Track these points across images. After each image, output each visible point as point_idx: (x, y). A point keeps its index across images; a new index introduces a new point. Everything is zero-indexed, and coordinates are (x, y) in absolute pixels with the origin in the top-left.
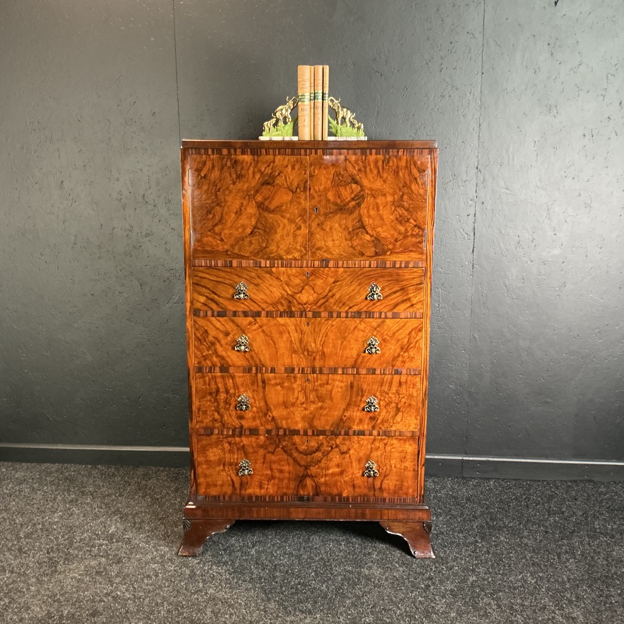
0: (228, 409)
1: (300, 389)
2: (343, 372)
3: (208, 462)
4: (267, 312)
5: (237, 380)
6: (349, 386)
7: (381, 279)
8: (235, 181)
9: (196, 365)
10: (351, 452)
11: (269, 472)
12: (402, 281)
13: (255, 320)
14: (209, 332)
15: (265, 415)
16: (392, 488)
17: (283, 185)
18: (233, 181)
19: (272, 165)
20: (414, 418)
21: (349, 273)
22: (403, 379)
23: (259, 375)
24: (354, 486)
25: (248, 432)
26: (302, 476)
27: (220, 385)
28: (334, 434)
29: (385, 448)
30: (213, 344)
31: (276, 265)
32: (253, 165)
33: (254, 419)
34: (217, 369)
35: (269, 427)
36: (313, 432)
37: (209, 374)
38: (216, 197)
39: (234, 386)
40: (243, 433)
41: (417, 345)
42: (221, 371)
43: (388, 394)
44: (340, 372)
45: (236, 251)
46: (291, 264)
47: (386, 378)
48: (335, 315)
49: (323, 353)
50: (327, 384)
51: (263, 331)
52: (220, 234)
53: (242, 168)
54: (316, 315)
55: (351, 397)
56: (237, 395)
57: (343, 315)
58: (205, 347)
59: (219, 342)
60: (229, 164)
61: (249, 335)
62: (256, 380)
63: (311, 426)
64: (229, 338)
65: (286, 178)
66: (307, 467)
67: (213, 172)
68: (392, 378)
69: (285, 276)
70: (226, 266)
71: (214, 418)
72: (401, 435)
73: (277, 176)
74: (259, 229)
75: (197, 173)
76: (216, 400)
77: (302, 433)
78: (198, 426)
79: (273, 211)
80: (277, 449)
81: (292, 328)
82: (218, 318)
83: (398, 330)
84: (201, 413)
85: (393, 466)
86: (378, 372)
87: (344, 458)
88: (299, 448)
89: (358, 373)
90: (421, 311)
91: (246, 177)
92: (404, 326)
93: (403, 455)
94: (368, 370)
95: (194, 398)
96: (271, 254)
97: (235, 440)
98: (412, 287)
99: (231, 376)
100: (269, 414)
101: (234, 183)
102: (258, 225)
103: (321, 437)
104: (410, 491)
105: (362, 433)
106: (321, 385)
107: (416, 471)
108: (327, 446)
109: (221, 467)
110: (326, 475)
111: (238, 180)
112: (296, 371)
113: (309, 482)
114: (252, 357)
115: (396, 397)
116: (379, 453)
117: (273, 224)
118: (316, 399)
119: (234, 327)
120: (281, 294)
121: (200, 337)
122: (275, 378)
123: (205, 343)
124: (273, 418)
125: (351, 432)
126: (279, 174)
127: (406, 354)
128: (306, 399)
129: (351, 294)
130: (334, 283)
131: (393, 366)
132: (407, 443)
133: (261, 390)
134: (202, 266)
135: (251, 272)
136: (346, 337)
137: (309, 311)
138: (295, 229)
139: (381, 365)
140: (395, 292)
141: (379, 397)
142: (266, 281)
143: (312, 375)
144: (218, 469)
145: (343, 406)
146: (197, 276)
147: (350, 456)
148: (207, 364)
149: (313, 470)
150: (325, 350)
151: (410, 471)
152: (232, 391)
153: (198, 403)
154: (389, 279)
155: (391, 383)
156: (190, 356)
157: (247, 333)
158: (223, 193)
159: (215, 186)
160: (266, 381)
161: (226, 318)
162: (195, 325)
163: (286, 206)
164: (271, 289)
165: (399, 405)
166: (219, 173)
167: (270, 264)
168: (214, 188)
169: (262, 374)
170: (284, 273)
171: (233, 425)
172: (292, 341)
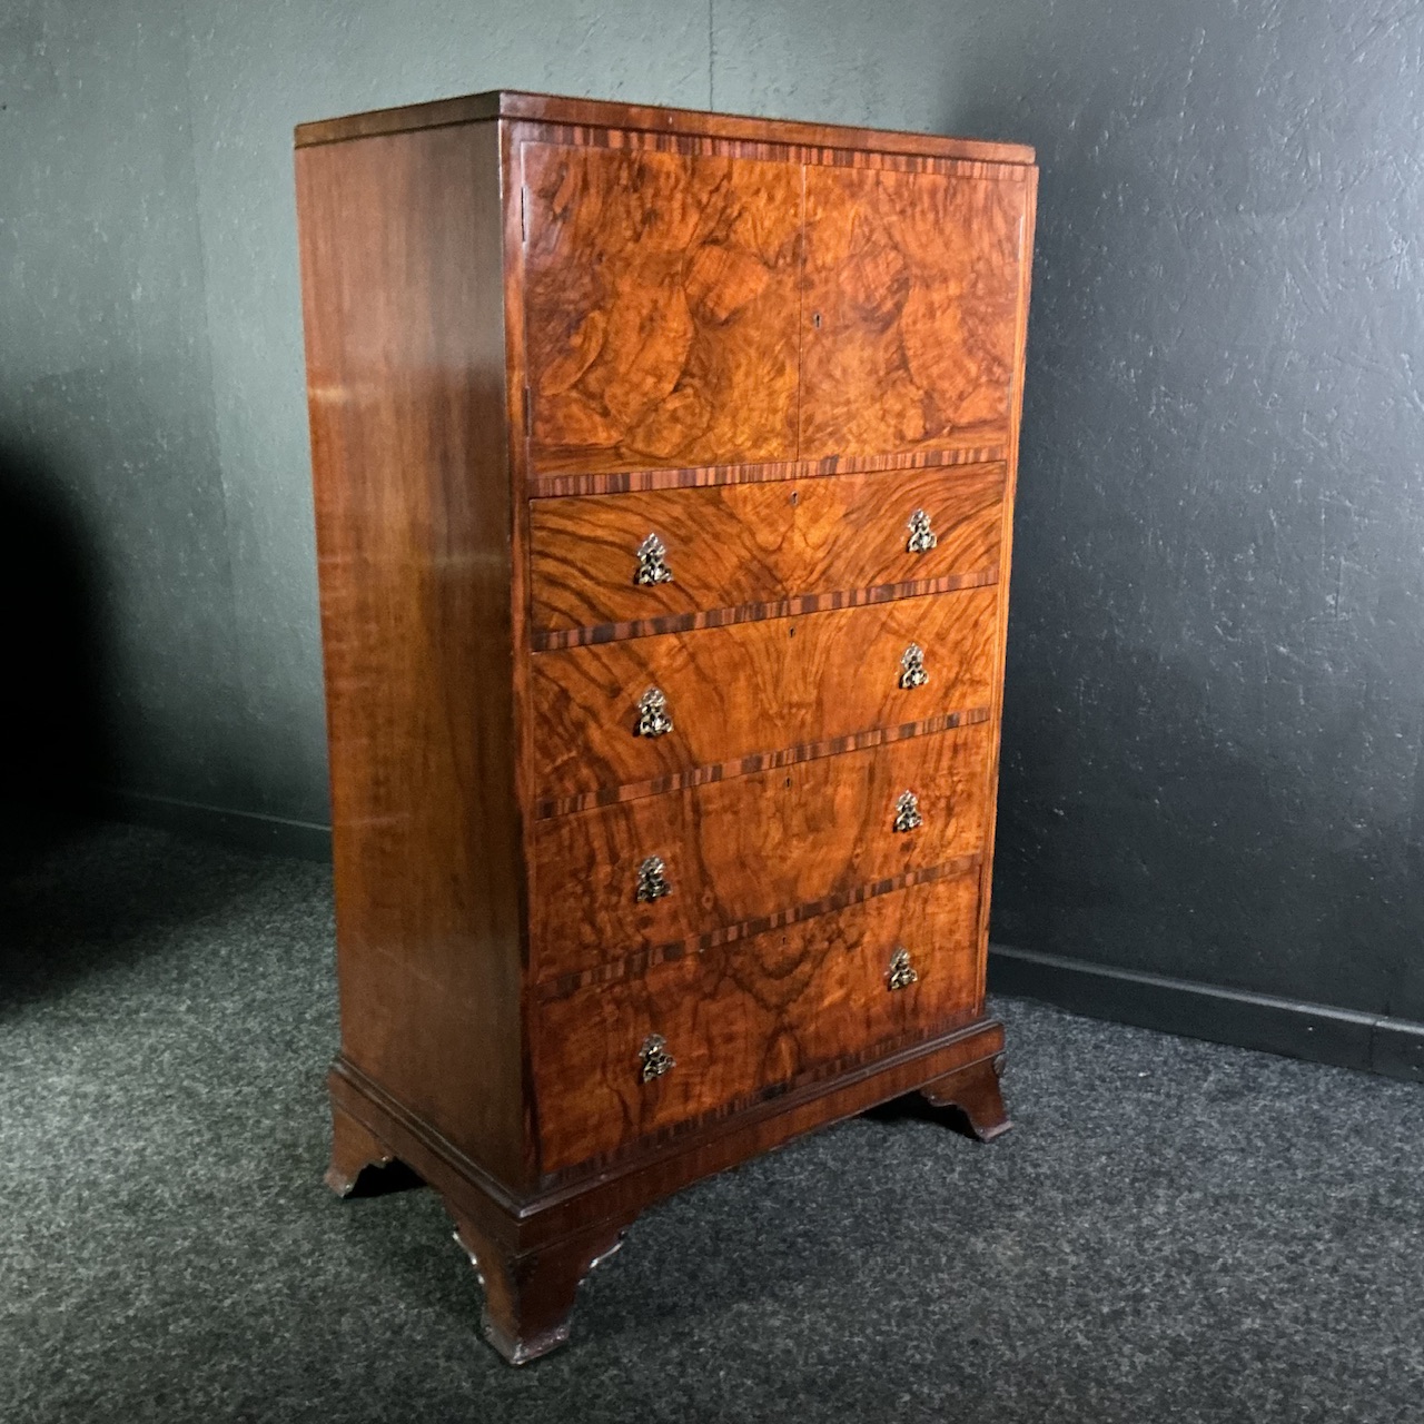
0: (615, 907)
1: (772, 810)
2: (856, 744)
3: (564, 1073)
4: (708, 614)
5: (638, 817)
6: (866, 780)
7: (932, 498)
8: (639, 228)
9: (539, 799)
10: (867, 938)
11: (703, 1050)
12: (966, 499)
13: (680, 640)
14: (572, 695)
15: (698, 899)
16: (934, 1000)
17: (749, 246)
18: (635, 230)
19: (725, 183)
20: (974, 826)
21: (875, 487)
22: (961, 737)
23: (687, 794)
24: (868, 1022)
25: (659, 958)
26: (773, 1035)
27: (596, 844)
28: (837, 906)
29: (924, 910)
30: (580, 726)
31: (729, 480)
32: (682, 183)
33: (674, 917)
34: (591, 798)
35: (706, 927)
36: (797, 911)
37: (572, 817)
38: (593, 279)
39: (631, 837)
40: (650, 963)
41: (987, 647)
42: (601, 800)
43: (933, 779)
44: (851, 745)
45: (639, 445)
46: (761, 472)
47: (932, 741)
48: (846, 599)
49: (820, 703)
50: (826, 782)
51: (698, 669)
52: (602, 397)
53: (656, 195)
54: (809, 604)
55: (869, 803)
56: (636, 860)
57: (861, 597)
58: (560, 741)
59: (595, 717)
60: (624, 177)
61: (666, 685)
62: (679, 810)
63: (794, 900)
64: (621, 706)
65: (755, 227)
66: (781, 1009)
67: (586, 200)
68: (943, 740)
69: (749, 507)
70: (614, 492)
71: (581, 943)
72: (953, 873)
73: (735, 220)
74: (693, 376)
75: (542, 202)
76: (588, 890)
77: (774, 924)
78: (541, 977)
79: (726, 322)
80: (722, 983)
81: (757, 650)
82: (593, 647)
83: (956, 620)
84: (549, 937)
85: (937, 945)
86: (919, 731)
87: (852, 960)
88: (767, 965)
89: (884, 742)
90: (995, 568)
91: (667, 218)
92: (965, 609)
93: (953, 917)
94: (903, 728)
95: (532, 897)
96: (718, 448)
97: (629, 988)
99: (623, 811)
100: (708, 893)
101: (637, 238)
102: (692, 361)
103: (811, 922)
104: (965, 996)
105: (887, 887)
106: (815, 791)
107: (974, 945)
108: (822, 940)
109: (598, 1076)
110: (817, 1015)
111: (647, 229)
112: (766, 763)
113: (784, 1046)
115: (947, 782)
116: (914, 925)
117: (725, 360)
118: (804, 826)
119: (633, 668)
120: (738, 557)
121: (549, 715)
122: (722, 794)
123: (560, 729)
124: (716, 903)
125: (867, 891)
126: (740, 214)
127: (969, 675)
128: (785, 832)
129: (877, 541)
130: (846, 515)
131: (945, 710)
132: (962, 886)
133: (690, 831)
134: (555, 496)
135: (674, 502)
137: (796, 597)
138: (772, 375)
139: (924, 712)
140: (954, 527)
141: (920, 790)
142: (707, 527)
143: (797, 766)
144: (589, 1083)
145: (854, 833)
146: (543, 528)
147: (862, 951)
148: (565, 791)
150: (825, 697)
151: (964, 948)
152: (625, 854)
153: (542, 910)
154: (946, 495)
155: (940, 755)
156: (524, 777)
157: (660, 681)
158: (608, 268)
159: (588, 245)
160: (703, 807)
161: (612, 644)
162: (535, 679)
163: (755, 307)
164: (717, 546)
165: (953, 801)
166: (600, 205)
167: (716, 476)
168: (588, 251)
169: (694, 788)
170: (745, 500)
171: (625, 948)
172: (758, 685)
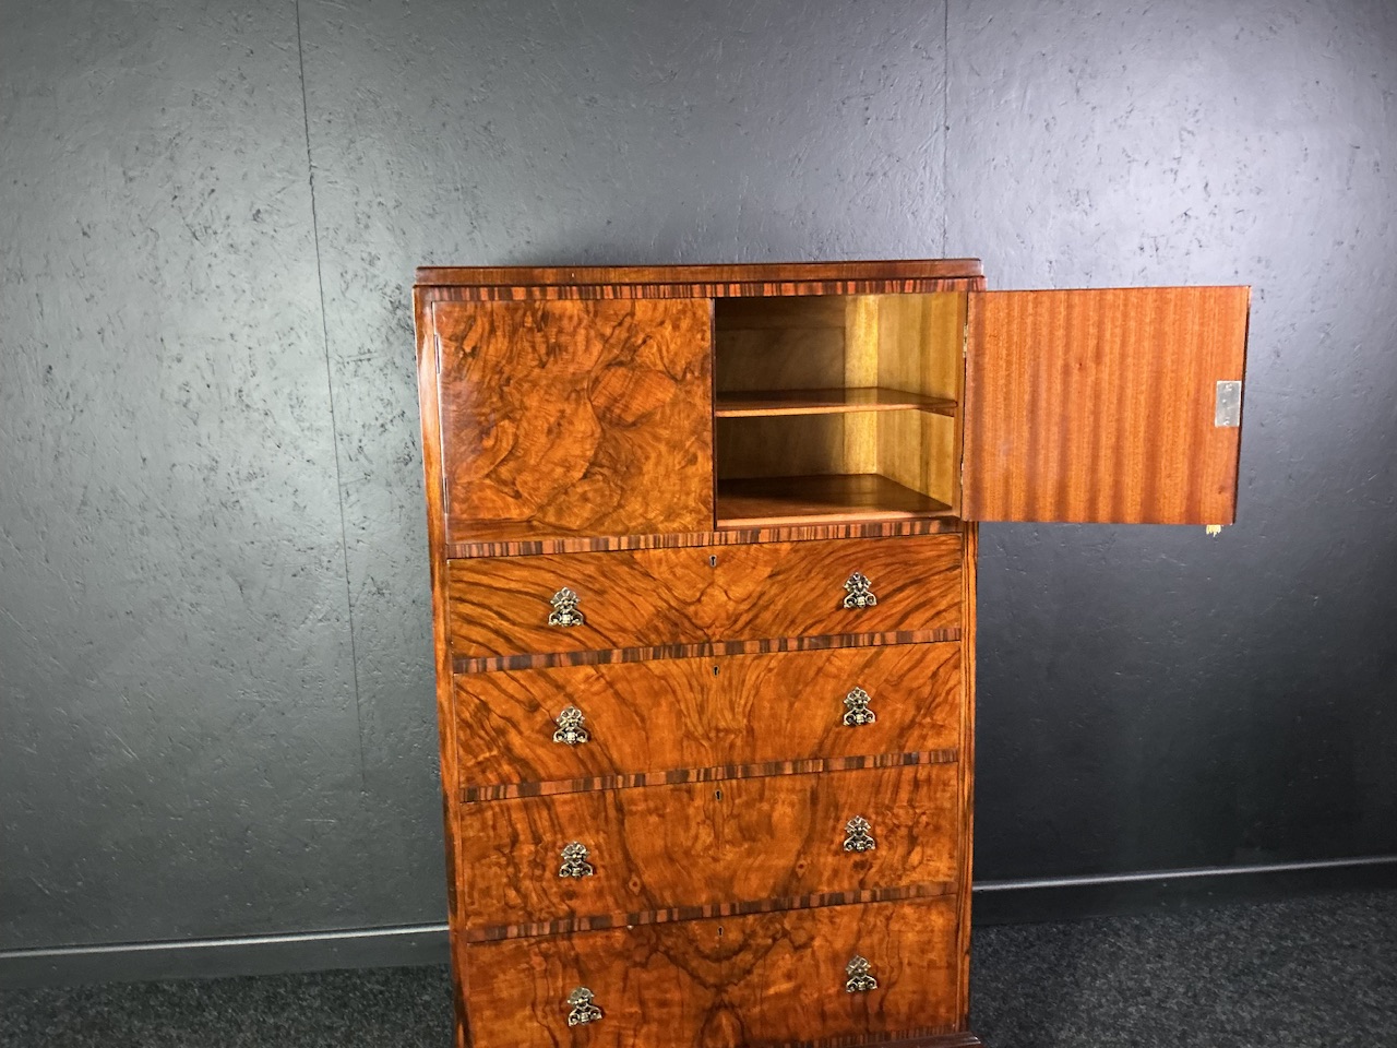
0: (540, 879)
1: (701, 817)
2: (795, 769)
3: (494, 1003)
4: (625, 652)
5: (559, 809)
6: (809, 801)
7: (872, 563)
8: (544, 360)
9: (463, 786)
10: (817, 943)
11: (635, 1009)
12: (915, 565)
13: (597, 671)
14: (491, 706)
15: (625, 882)
16: (904, 1009)
17: (655, 365)
18: (541, 360)
19: (628, 319)
20: (946, 856)
21: (802, 553)
22: (922, 774)
23: (610, 795)
24: (823, 1016)
25: (585, 926)
26: (711, 1010)
27: (519, 826)
28: (779, 908)
29: (887, 926)
30: (501, 732)
31: (642, 546)
32: (585, 322)
33: (600, 893)
34: (513, 791)
35: (634, 907)
36: (733, 907)
37: (494, 803)
38: (502, 397)
39: (553, 825)
40: (576, 928)
41: (950, 697)
42: (522, 792)
43: (890, 808)
44: (788, 770)
45: (551, 518)
46: (676, 540)
47: (886, 775)
48: (775, 645)
49: (750, 730)
50: (761, 798)
51: (617, 694)
52: (514, 484)
53: (560, 331)
54: (734, 648)
55: (813, 822)
56: (560, 843)
57: (793, 644)
58: (481, 742)
59: (515, 726)
60: (529, 321)
61: (584, 705)
62: (602, 808)
63: (729, 896)
64: (539, 718)
65: (660, 351)
66: (720, 988)
67: (493, 341)
68: (900, 774)
69: (664, 568)
70: (527, 554)
71: (507, 904)
72: (920, 897)
73: (639, 346)
74: (602, 466)
75: (453, 345)
76: (511, 861)
77: (708, 913)
78: (469, 924)
79: (634, 424)
80: (654, 956)
81: (680, 683)
82: (511, 673)
83: (910, 670)
84: (476, 895)
85: (905, 961)
86: (869, 763)
87: (801, 959)
88: (702, 948)
89: (827, 768)
90: (956, 625)
91: (571, 349)
92: (920, 661)
93: (925, 937)
94: (849, 760)
95: (458, 861)
96: (630, 520)
97: (556, 946)
98: (936, 577)
99: (545, 802)
100: (635, 879)
101: (543, 365)
102: (601, 455)
103: (751, 918)
104: (942, 1010)
105: (838, 899)
106: (748, 805)
107: (951, 967)
108: (765, 936)
109: (528, 1011)
110: (762, 1001)
111: (552, 359)
112: (693, 777)
113: (725, 1020)
114: (592, 755)
115: (907, 813)
116: (876, 938)
117: (634, 454)
118: (738, 835)
119: (550, 690)
120: (654, 607)
121: (470, 720)
122: (646, 798)
123: (482, 733)
124: (644, 889)
125: (815, 901)
126: (644, 342)
127: (928, 720)
128: (717, 837)
129: (807, 599)
130: (770, 577)
131: (901, 748)
132: (934, 912)
133: (614, 827)
134: (471, 557)
135: (585, 563)
136: (800, 692)
137: (719, 641)
138: (683, 463)
139: (875, 746)
140: (901, 589)
141: (874, 817)
142: (621, 583)
143: (727, 782)
144: (519, 1016)
145: (796, 846)
146: (461, 581)
147: (813, 953)
148: (488, 780)
149: (734, 992)
150: (756, 725)
151: (940, 968)
152: (548, 837)
153: (468, 873)
154: (889, 560)
155: (897, 788)
156: (448, 768)
157: (578, 700)
158: (516, 389)
159: (498, 373)
160: (626, 808)
161: (529, 671)
162: (458, 693)
163: (663, 413)
164: (633, 598)
165: (915, 831)
166: (506, 344)
167: (629, 543)
168: (497, 377)
169: (616, 791)
170: (660, 562)
171: (551, 913)
172: (681, 711)
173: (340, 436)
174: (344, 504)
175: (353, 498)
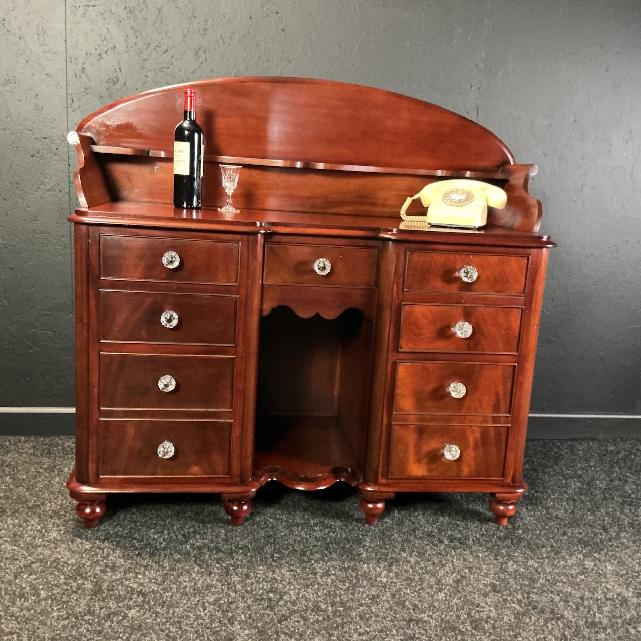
173: (68, 59)
174: (69, 109)
175: (75, 105)
